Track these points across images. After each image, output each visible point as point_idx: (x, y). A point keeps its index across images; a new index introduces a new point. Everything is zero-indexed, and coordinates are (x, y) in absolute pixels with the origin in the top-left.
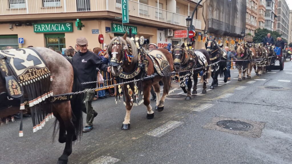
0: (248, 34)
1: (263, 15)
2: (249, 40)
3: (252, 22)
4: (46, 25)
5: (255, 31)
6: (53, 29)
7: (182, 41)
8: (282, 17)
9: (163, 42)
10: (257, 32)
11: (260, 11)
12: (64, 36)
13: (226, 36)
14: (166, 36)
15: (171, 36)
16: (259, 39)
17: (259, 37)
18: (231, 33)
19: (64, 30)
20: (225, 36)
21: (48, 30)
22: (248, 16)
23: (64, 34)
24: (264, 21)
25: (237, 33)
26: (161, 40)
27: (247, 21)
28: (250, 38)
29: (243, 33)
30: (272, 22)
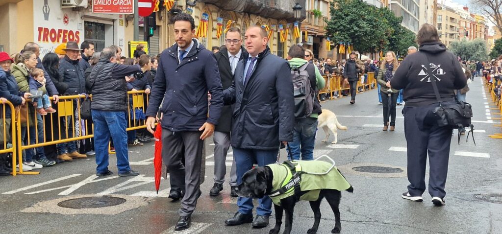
0: (312, 13)
2: (316, 30)
5: (332, 5)
7: (118, 23)
9: (55, 23)
10: (336, 8)
13: (252, 16)
14: (63, 5)
15: (83, 7)
16: (342, 28)
17: (342, 22)
18: (266, 8)
20: (249, 17)
25: (282, 8)
26: (46, 18)
28: (319, 26)
29: (300, 9)
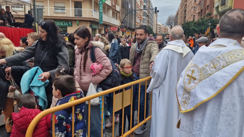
1: (142, 15)
3: (138, 20)
4: (57, 22)
6: (61, 24)
8: (150, 16)
11: (141, 13)
12: (67, 28)
19: (67, 25)
21: (58, 24)
22: (137, 17)
23: (66, 27)
24: (143, 20)
27: (136, 21)
30: (146, 20)
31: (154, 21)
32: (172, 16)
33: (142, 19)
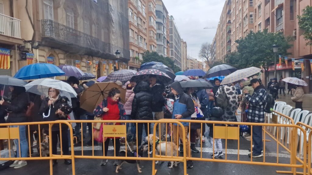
0: (135, 58)
1: (154, 37)
2: (137, 66)
3: (140, 43)
5: (143, 54)
8: (174, 44)
10: (145, 56)
11: (151, 33)
22: (133, 35)
27: (132, 41)
29: (119, 53)
30: (164, 47)
31: (182, 53)
32: (207, 43)
33: (154, 44)
